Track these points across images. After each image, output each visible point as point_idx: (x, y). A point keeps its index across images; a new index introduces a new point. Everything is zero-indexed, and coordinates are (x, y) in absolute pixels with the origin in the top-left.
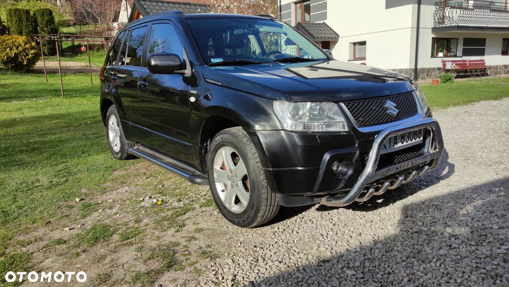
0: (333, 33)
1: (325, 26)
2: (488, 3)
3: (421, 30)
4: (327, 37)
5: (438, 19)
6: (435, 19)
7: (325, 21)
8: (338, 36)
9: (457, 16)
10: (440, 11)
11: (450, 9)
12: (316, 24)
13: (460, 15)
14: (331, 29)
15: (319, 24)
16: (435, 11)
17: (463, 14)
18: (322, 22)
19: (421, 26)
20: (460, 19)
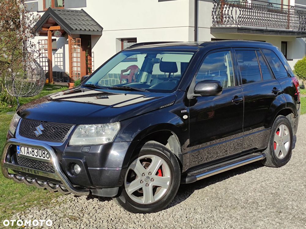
0: (95, 24)
1: (84, 15)
2: (267, 4)
3: (199, 30)
4: (87, 29)
5: (216, 18)
6: (213, 18)
7: (84, 9)
8: (102, 29)
9: (237, 17)
10: (218, 10)
11: (229, 8)
12: (72, 11)
13: (240, 16)
14: (93, 19)
15: (77, 11)
16: (213, 9)
17: (243, 14)
18: (80, 9)
19: (199, 25)
20: (240, 20)
